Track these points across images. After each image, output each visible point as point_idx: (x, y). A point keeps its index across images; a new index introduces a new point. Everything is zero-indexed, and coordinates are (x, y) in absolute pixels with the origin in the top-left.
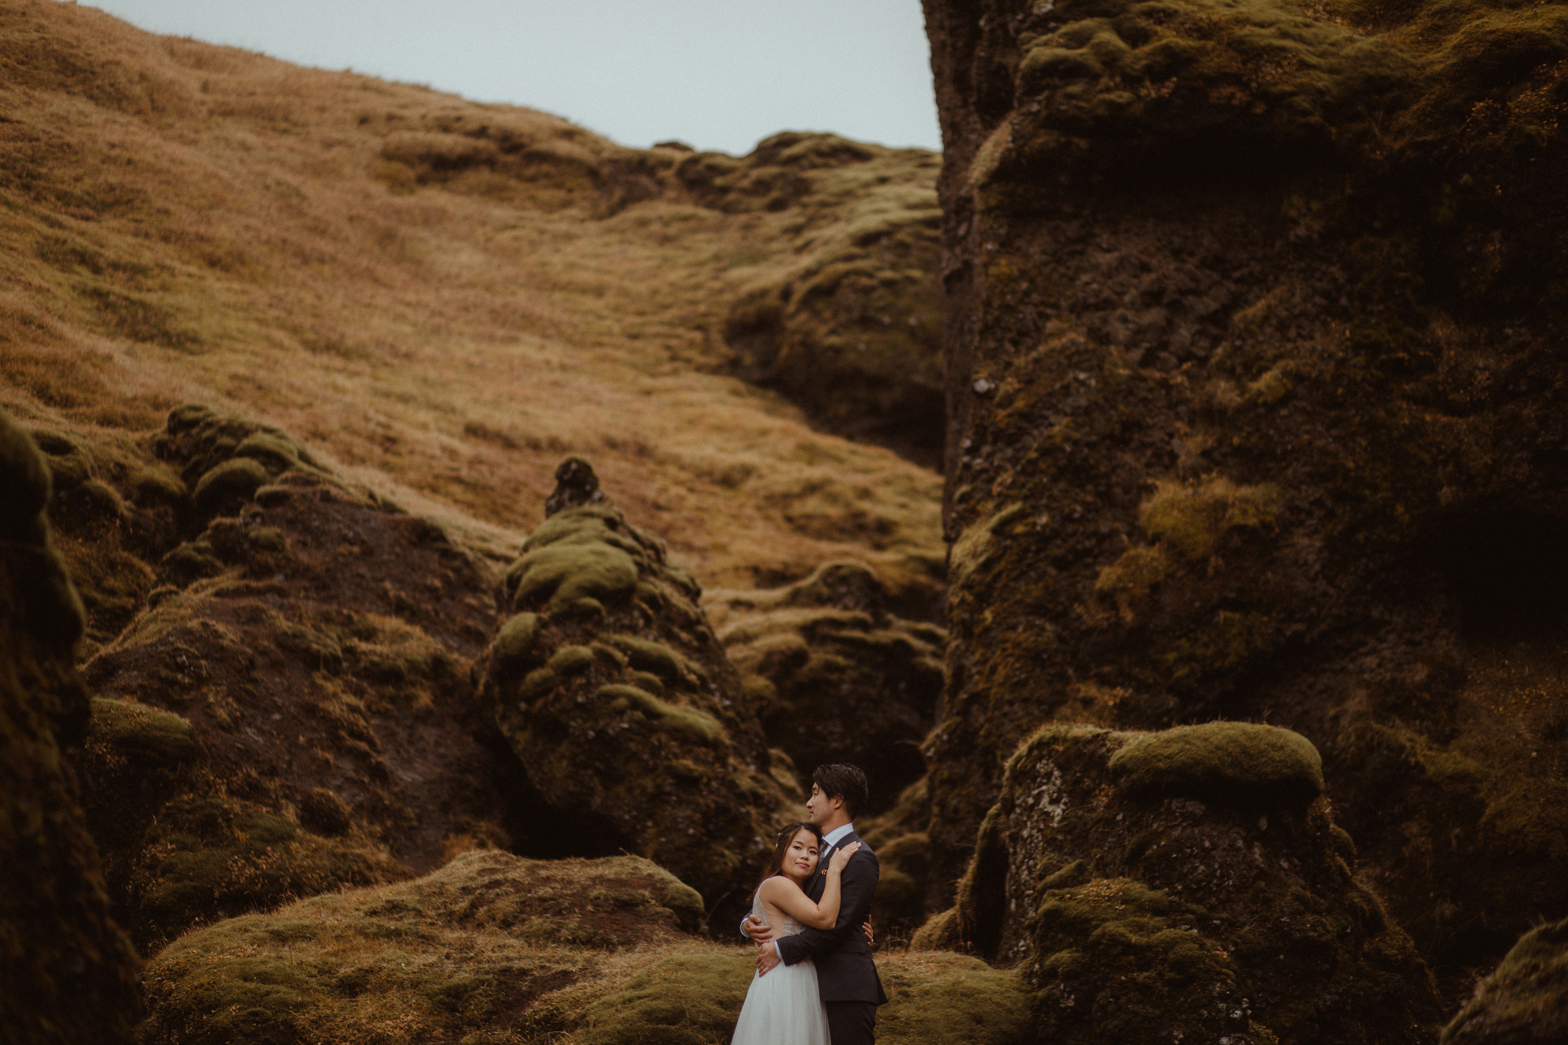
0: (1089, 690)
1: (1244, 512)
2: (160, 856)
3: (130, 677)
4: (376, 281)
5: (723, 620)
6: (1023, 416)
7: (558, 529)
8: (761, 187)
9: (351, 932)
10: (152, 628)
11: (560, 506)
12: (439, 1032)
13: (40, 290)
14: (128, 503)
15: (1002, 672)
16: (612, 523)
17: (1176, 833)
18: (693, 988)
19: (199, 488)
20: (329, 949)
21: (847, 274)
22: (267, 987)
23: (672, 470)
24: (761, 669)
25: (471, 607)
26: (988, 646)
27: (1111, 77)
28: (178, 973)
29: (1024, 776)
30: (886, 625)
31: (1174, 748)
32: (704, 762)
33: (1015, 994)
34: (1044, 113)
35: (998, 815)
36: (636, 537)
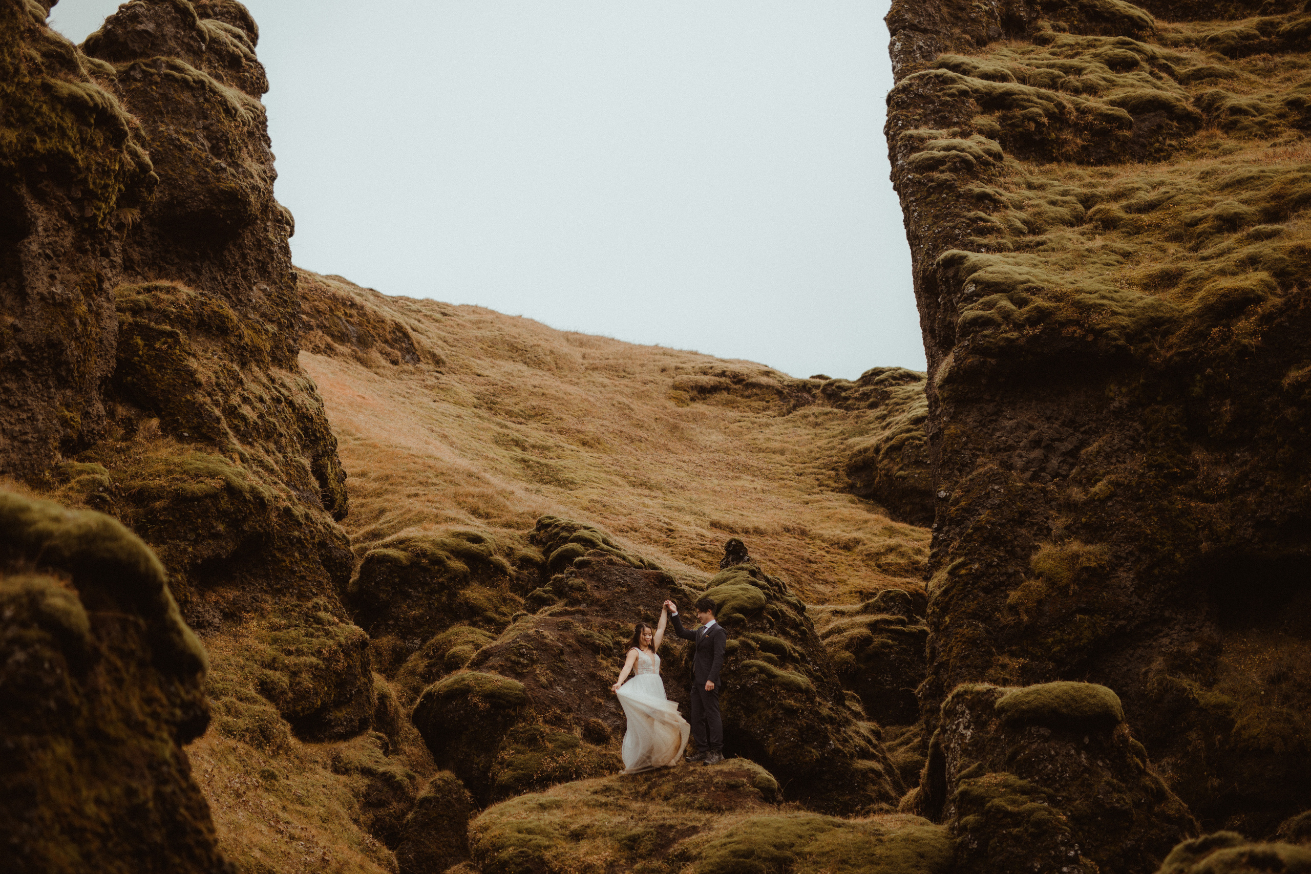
0: (1005, 660)
1: (1089, 560)
2: (506, 757)
3: (494, 661)
4: (668, 450)
5: (828, 621)
6: (964, 510)
7: (725, 576)
8: (865, 396)
9: (581, 804)
10: (512, 633)
11: (727, 564)
12: (623, 862)
13: (492, 459)
14: (514, 568)
15: (955, 650)
16: (753, 573)
17: (1034, 746)
18: (759, 838)
19: (550, 559)
20: (568, 814)
21: (908, 439)
22: (531, 837)
23: (818, 542)
24: (847, 647)
25: (687, 618)
26: (948, 636)
27: (1008, 325)
28: (485, 829)
29: (951, 713)
30: (916, 622)
31: (1031, 698)
32: (801, 701)
33: (943, 840)
34: (971, 346)
35: (939, 734)
36: (767, 580)
